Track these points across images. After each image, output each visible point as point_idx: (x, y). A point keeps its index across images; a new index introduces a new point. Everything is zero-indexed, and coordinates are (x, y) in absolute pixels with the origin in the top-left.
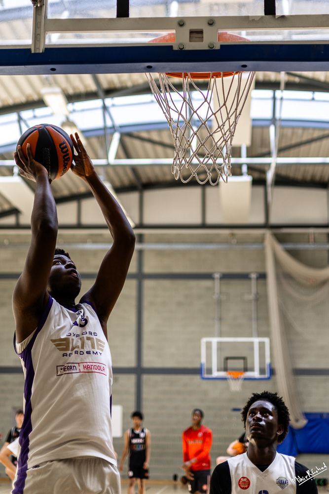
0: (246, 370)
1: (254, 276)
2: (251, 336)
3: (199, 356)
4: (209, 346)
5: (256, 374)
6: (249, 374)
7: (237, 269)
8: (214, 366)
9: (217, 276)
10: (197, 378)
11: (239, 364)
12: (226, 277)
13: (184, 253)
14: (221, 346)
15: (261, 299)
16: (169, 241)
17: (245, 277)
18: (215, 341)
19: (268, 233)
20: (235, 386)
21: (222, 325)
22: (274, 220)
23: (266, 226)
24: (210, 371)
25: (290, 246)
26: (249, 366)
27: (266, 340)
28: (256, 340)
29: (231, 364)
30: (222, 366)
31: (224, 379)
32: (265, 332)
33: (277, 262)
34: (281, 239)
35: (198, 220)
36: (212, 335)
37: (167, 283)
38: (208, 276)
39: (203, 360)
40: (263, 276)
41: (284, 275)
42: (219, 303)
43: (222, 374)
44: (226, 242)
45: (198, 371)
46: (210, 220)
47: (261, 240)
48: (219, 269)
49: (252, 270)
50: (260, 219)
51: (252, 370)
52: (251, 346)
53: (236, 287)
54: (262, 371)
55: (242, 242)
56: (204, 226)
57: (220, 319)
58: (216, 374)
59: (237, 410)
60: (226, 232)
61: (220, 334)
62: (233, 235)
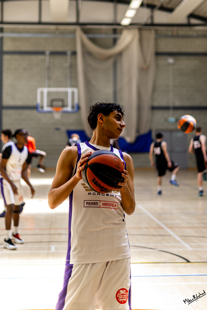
0: (64, 106)
1: (69, 53)
2: (66, 87)
3: (36, 98)
4: (42, 93)
6: (65, 109)
7: (59, 49)
8: (45, 104)
9: (47, 53)
10: (34, 112)
11: (60, 103)
12: (54, 53)
13: (28, 39)
14: (49, 94)
15: (73, 67)
16: (19, 32)
17: (63, 53)
18: (46, 90)
19: (78, 28)
20: (57, 116)
21: (50, 80)
22: (82, 20)
23: (77, 24)
24: (42, 107)
25: (91, 36)
26: (65, 104)
27: (75, 90)
28: (70, 90)
29: (55, 103)
30: (49, 104)
31: (50, 112)
32: (74, 85)
33: (83, 45)
34: (86, 32)
35: (36, 19)
36: (44, 87)
37: (17, 57)
38: (42, 53)
39: (39, 101)
40: (74, 53)
41: (87, 53)
42: (49, 69)
43: (50, 109)
44: (53, 32)
45: (35, 108)
46: (45, 19)
47: (74, 32)
48: (49, 49)
49: (68, 49)
50: (73, 19)
51: (67, 106)
52: (66, 93)
53: (58, 60)
54: (73, 107)
55: (63, 33)
56: (40, 23)
57: (49, 78)
58: (46, 109)
59: (58, 129)
60: (53, 27)
61: (49, 86)
62: (57, 29)
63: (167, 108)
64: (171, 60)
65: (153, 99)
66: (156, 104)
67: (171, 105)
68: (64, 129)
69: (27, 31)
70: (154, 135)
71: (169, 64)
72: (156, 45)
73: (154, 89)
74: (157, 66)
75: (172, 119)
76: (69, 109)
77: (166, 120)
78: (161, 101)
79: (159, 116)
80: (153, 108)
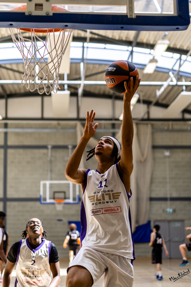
0: (65, 198)
1: (70, 147)
3: (39, 191)
4: (45, 186)
5: (71, 201)
6: (67, 201)
7: (61, 143)
8: (48, 196)
9: (50, 147)
10: (38, 203)
11: (62, 195)
12: (55, 147)
13: (31, 134)
14: (51, 186)
16: (22, 127)
17: (65, 147)
18: (48, 183)
19: (78, 123)
20: (59, 207)
21: (52, 174)
22: (82, 116)
23: (78, 119)
24: (45, 199)
26: (67, 196)
29: (57, 195)
30: (52, 196)
31: (53, 204)
35: (39, 115)
36: (47, 180)
37: (21, 151)
38: (45, 147)
39: (42, 193)
42: (51, 162)
43: (52, 201)
44: (55, 128)
45: (38, 200)
46: (46, 115)
47: (75, 127)
48: (51, 143)
49: (69, 143)
50: (74, 115)
51: (69, 198)
52: (68, 185)
53: (60, 153)
54: (74, 199)
55: (64, 128)
56: (42, 119)
57: (51, 171)
58: (48, 201)
59: (60, 220)
60: (55, 122)
61: (51, 179)
62: (59, 124)
63: (165, 199)
64: (167, 153)
65: (151, 191)
66: (154, 195)
67: (168, 196)
68: (66, 220)
69: (30, 127)
70: (152, 225)
71: (166, 157)
72: (153, 139)
73: (152, 182)
74: (154, 159)
75: (170, 210)
77: (164, 211)
78: (158, 193)
79: (157, 206)
80: (151, 199)
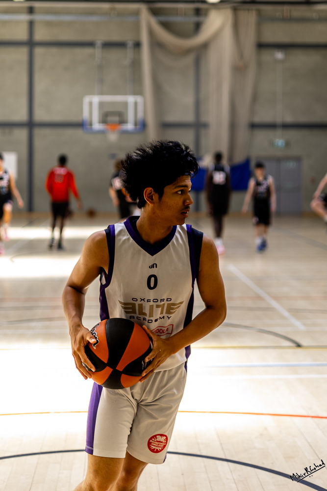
0: (121, 122)
1: (130, 44)
2: (125, 94)
3: (81, 111)
4: (91, 104)
6: (123, 127)
7: (116, 38)
8: (96, 117)
9: (98, 44)
10: (79, 132)
11: (116, 119)
12: (108, 45)
13: (69, 24)
14: (101, 105)
15: (136, 65)
16: (56, 12)
17: (121, 45)
18: (96, 99)
19: (143, 8)
20: (113, 137)
21: (102, 85)
24: (91, 124)
25: (163, 18)
26: (124, 119)
27: (139, 99)
28: (131, 99)
29: (110, 119)
31: (102, 132)
32: (138, 90)
33: (151, 33)
34: (155, 12)
36: (94, 94)
37: (54, 50)
38: (90, 44)
39: (86, 114)
40: (138, 45)
41: (157, 45)
42: (100, 67)
43: (102, 127)
44: (106, 13)
45: (80, 125)
47: (137, 13)
48: (100, 38)
49: (129, 38)
51: (126, 122)
52: (126, 104)
53: (114, 55)
54: (136, 124)
55: (121, 14)
57: (101, 81)
58: (96, 126)
59: (113, 156)
60: (107, 6)
61: (101, 93)
62: (113, 9)
63: (272, 126)
64: (279, 55)
65: (252, 111)
66: (258, 119)
67: (279, 120)
68: (122, 156)
69: (69, 12)
70: (253, 164)
71: (277, 61)
72: (259, 32)
73: (255, 98)
74: (259, 64)
75: (280, 142)
76: (130, 126)
77: (272, 144)
78: (264, 116)
79: (261, 137)
80: (253, 126)
